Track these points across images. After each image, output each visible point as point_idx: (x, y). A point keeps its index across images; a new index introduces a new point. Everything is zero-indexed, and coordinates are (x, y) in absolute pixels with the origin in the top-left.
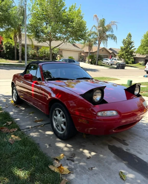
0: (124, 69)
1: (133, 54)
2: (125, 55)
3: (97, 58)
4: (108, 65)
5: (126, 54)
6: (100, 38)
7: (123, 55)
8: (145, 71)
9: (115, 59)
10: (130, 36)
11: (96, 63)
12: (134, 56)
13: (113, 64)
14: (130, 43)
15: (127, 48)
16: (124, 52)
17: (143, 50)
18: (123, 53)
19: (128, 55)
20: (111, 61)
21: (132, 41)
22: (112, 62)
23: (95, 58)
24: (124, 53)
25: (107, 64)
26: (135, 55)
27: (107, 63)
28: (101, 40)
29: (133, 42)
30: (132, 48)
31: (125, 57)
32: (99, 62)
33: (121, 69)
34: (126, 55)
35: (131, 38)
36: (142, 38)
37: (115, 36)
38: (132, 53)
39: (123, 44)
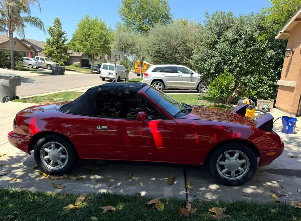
0: (64, 75)
1: (67, 52)
2: (56, 52)
3: (12, 56)
4: (32, 68)
5: (59, 50)
6: (11, 21)
7: (53, 52)
8: (101, 77)
9: (41, 58)
10: (58, 22)
11: (12, 65)
12: (70, 54)
13: (40, 67)
14: (61, 34)
15: (57, 41)
16: (55, 48)
17: (82, 46)
18: (53, 48)
19: (62, 53)
20: (36, 62)
21: (63, 31)
22: (38, 63)
23: (7, 56)
24: (54, 50)
25: (30, 66)
26: (72, 54)
27: (30, 64)
28: (13, 24)
29: (65, 33)
30: (65, 42)
31: (57, 56)
32: (18, 64)
33: (59, 74)
34: (58, 53)
35: (62, 26)
36: (76, 28)
37: (40, 22)
38: (67, 50)
39: (50, 35)
